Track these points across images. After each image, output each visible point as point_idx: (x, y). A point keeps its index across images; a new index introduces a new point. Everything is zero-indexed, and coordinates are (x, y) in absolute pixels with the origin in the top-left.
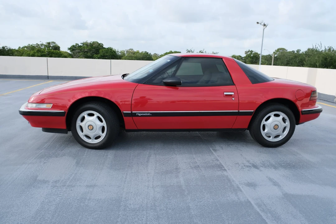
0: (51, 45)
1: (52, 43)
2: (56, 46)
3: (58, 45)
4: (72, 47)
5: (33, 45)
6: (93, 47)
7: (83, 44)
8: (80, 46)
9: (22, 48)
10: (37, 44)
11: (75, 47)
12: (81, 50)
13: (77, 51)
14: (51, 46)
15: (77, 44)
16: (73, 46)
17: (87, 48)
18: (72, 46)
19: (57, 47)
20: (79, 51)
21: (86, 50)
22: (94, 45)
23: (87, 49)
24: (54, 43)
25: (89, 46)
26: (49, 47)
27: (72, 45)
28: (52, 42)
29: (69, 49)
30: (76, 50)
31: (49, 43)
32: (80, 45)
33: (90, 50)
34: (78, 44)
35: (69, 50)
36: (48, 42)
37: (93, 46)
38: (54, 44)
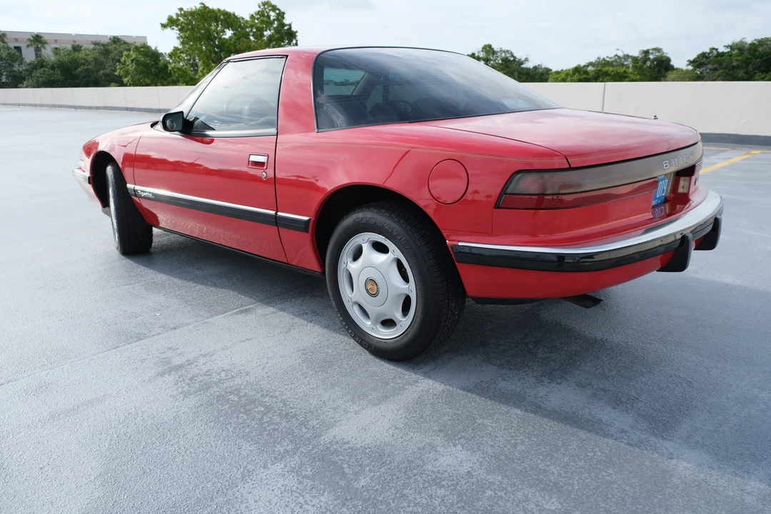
0: (651, 57)
1: (654, 52)
2: (661, 57)
3: (668, 55)
4: (698, 57)
5: (608, 59)
6: (757, 53)
7: (731, 47)
8: (722, 54)
9: (584, 66)
10: (616, 55)
11: (707, 58)
12: (720, 64)
13: (710, 66)
14: (649, 59)
15: (714, 49)
16: (703, 55)
17: (739, 58)
18: (701, 54)
19: (663, 61)
20: (715, 66)
21: (735, 63)
22: (760, 49)
23: (737, 60)
24: (658, 50)
25: (745, 52)
26: (645, 62)
27: (701, 52)
28: (653, 49)
29: (691, 62)
30: (706, 64)
31: (646, 52)
32: (722, 49)
33: (747, 62)
34: (717, 50)
35: (689, 65)
36: (645, 49)
37: (756, 50)
38: (657, 54)
